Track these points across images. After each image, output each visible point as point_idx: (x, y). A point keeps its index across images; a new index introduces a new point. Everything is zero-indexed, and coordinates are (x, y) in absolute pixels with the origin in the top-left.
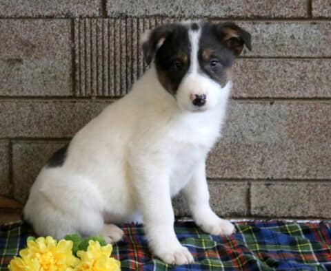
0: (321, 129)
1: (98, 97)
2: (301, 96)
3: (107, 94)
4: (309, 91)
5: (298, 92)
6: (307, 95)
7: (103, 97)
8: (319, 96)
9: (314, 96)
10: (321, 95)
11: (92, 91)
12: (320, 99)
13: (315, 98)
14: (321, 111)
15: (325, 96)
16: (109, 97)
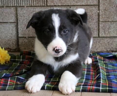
0: (89, 17)
1: (6, 7)
2: (81, 4)
3: (9, 5)
4: (84, 3)
5: (80, 3)
6: (84, 4)
7: (8, 7)
8: (88, 4)
9: (86, 4)
10: (89, 4)
11: (4, 4)
12: (88, 5)
13: (87, 5)
14: (89, 10)
15: (90, 4)
16: (10, 7)
